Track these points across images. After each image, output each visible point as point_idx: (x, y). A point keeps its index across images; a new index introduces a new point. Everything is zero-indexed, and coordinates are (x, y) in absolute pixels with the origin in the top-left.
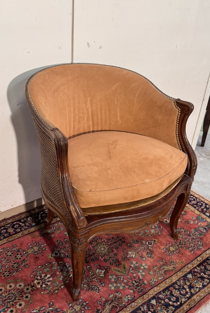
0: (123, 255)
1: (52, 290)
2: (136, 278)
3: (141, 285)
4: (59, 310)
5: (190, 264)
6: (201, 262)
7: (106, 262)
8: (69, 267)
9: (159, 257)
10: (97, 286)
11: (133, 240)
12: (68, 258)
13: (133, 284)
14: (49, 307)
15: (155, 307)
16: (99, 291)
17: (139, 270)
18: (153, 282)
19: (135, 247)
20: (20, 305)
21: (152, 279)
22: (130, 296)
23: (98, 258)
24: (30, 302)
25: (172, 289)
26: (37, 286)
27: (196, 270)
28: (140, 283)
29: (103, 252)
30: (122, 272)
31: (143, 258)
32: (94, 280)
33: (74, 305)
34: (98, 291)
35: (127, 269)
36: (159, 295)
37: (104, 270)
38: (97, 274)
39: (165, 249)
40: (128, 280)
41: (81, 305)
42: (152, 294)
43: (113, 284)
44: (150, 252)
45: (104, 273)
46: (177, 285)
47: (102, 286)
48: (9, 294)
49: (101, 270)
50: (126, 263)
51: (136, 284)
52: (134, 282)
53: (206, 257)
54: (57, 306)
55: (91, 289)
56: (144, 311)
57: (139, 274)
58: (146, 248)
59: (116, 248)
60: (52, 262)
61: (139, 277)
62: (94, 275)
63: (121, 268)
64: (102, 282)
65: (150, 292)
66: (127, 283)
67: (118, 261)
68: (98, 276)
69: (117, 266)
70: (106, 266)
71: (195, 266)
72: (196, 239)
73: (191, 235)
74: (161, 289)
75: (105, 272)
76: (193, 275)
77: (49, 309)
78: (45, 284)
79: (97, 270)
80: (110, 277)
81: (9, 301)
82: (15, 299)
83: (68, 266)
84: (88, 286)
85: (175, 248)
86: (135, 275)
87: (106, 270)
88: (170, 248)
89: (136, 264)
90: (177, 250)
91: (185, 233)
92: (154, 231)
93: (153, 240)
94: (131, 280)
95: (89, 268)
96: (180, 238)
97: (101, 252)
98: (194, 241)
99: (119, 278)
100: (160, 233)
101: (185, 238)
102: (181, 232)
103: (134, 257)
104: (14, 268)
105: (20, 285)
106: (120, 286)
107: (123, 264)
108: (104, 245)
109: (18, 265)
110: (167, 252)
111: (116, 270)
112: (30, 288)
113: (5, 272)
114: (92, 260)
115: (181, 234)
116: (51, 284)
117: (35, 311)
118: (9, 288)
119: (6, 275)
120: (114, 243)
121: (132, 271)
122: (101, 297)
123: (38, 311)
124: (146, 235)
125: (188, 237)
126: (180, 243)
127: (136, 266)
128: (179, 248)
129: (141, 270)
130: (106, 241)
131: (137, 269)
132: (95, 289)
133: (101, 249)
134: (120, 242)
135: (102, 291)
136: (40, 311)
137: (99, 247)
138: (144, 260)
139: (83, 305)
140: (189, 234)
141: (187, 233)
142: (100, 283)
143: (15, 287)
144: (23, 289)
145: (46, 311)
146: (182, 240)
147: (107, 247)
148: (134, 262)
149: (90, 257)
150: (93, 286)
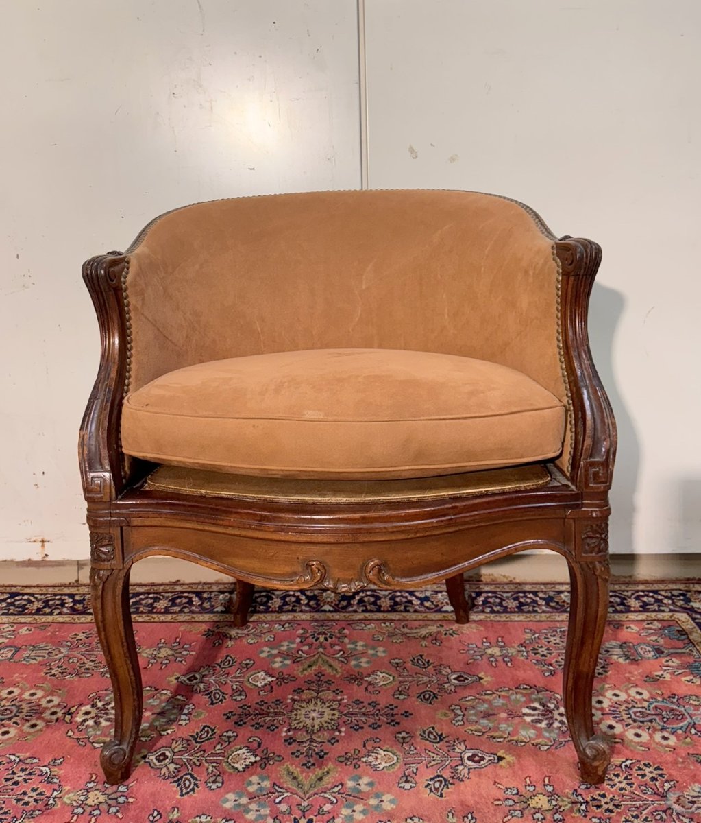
0: (355, 749)
1: (94, 738)
2: (323, 814)
4: (55, 780)
7: (287, 743)
8: (186, 714)
9: (462, 803)
10: (197, 782)
11: (431, 729)
12: (208, 697)
14: (46, 764)
16: (187, 793)
17: (356, 803)
19: (415, 748)
20: (5, 733)
23: (277, 727)
24: (29, 737)
26: (76, 717)
29: (308, 720)
30: (299, 784)
31: (407, 781)
32: (206, 765)
33: (97, 790)
34: (184, 791)
35: (323, 785)
37: (258, 758)
38: (230, 757)
39: (515, 792)
40: (295, 809)
41: (110, 799)
43: (240, 797)
44: (449, 779)
45: (250, 762)
47: (211, 787)
48: (13, 705)
49: (250, 754)
50: (339, 769)
54: (62, 772)
55: (176, 779)
57: (345, 812)
58: (447, 763)
59: (352, 727)
60: (163, 690)
61: (333, 818)
62: (219, 756)
63: (311, 775)
64: (219, 779)
66: (281, 812)
67: (322, 757)
68: (228, 762)
69: (304, 765)
70: (274, 753)
72: (678, 814)
73: (672, 797)
75: (256, 762)
77: (42, 768)
78: (95, 721)
79: (240, 749)
80: (255, 779)
82: (10, 719)
83: (186, 711)
84: (176, 771)
85: (556, 805)
86: (327, 807)
87: (264, 760)
88: (534, 796)
89: (366, 785)
90: (555, 814)
91: (651, 783)
92: (532, 736)
93: (499, 754)
94: (304, 812)
95: (229, 737)
96: (609, 787)
97: (303, 718)
98: (661, 817)
99: (274, 793)
100: (546, 747)
101: (633, 796)
102: (638, 775)
103: (381, 767)
104: (81, 667)
105: (50, 701)
106: (251, 810)
107: (326, 769)
108: (328, 707)
109: (95, 667)
110: (511, 802)
111: (290, 773)
112: (60, 715)
113: (58, 667)
114: (258, 724)
115: (629, 777)
116: (109, 726)
117: (13, 757)
118: (26, 696)
119: (53, 672)
120: (364, 714)
121: (334, 794)
122: (174, 808)
123: (17, 760)
124: (491, 734)
125: (650, 799)
126: (591, 800)
127: (359, 791)
128: (571, 810)
129: (365, 805)
130: (345, 701)
131: (354, 797)
132: (185, 784)
133: (310, 712)
134: (385, 719)
135: (195, 797)
136: (21, 763)
137: (311, 707)
138: (405, 787)
139: (114, 801)
140: (667, 792)
141: (656, 786)
142: (212, 779)
143: (39, 699)
144: (46, 709)
145: (31, 769)
146: (611, 796)
147: (333, 715)
148: (365, 780)
149: (260, 716)
150: (189, 777)
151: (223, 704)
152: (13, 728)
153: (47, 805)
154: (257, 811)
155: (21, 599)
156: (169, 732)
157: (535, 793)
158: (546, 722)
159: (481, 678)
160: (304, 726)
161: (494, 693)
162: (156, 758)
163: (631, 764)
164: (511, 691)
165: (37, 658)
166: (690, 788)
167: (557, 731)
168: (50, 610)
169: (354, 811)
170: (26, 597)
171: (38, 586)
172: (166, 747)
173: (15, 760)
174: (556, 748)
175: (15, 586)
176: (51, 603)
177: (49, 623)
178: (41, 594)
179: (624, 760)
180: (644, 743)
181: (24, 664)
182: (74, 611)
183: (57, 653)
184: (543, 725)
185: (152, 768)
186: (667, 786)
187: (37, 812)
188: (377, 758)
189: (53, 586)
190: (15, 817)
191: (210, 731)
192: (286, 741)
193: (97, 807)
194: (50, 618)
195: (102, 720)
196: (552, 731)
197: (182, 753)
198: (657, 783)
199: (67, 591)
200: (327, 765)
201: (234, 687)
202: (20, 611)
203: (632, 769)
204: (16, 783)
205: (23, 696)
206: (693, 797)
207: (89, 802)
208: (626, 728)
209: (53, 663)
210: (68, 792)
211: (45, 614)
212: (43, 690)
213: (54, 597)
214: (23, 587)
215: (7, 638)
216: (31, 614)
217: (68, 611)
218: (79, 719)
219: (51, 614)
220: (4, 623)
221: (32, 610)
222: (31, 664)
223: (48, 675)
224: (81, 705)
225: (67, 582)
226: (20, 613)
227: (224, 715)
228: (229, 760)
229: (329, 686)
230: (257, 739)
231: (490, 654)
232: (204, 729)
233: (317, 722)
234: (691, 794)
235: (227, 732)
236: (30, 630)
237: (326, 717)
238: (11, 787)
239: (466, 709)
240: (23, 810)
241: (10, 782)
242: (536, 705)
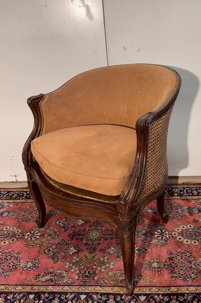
0: (105, 247)
1: (30, 244)
2: (93, 269)
3: (89, 278)
4: (18, 259)
5: (157, 288)
6: (171, 292)
8: (57, 235)
10: (59, 259)
12: (64, 229)
13: (84, 273)
14: (16, 253)
15: (80, 301)
16: (55, 263)
17: (103, 266)
18: (103, 282)
20: (5, 243)
21: (105, 278)
22: (71, 281)
23: (83, 239)
24: (11, 244)
25: (111, 297)
27: (156, 297)
28: (90, 276)
29: (92, 237)
30: (87, 259)
31: (118, 258)
32: (62, 253)
33: (30, 262)
34: (55, 262)
35: (94, 260)
36: (94, 295)
37: (76, 251)
38: (69, 250)
39: (148, 261)
40: (85, 268)
41: (34, 265)
42: (89, 290)
43: (70, 264)
45: (74, 252)
46: (119, 297)
47: (62, 260)
48: (7, 233)
49: (74, 249)
50: (99, 254)
51: (87, 274)
52: (87, 272)
53: (183, 292)
54: (21, 256)
55: (53, 258)
56: (68, 298)
57: (99, 268)
59: (105, 239)
60: (51, 227)
61: (96, 271)
62: (66, 250)
63: (91, 256)
64: (65, 258)
65: (90, 287)
66: (81, 269)
67: (95, 250)
68: (68, 252)
69: (89, 253)
70: (81, 249)
71: (160, 292)
72: (193, 269)
73: (193, 263)
74: (103, 291)
75: (76, 252)
76: (147, 299)
77: (15, 255)
78: (31, 238)
79: (72, 247)
80: (75, 258)
81: (3, 237)
82: (6, 238)
84: (53, 255)
85: (159, 266)
86: (94, 267)
87: (78, 251)
88: (154, 263)
89: (106, 259)
90: (159, 269)
91: (188, 258)
92: (156, 242)
93: (146, 248)
94: (88, 269)
95: (69, 243)
96: (175, 259)
97: (91, 236)
98: (188, 270)
99: (80, 262)
100: (160, 246)
101: (182, 262)
102: (185, 255)
103: (111, 253)
104: (27, 219)
105: (18, 231)
106: (73, 268)
107: (96, 254)
108: (99, 232)
109: (31, 219)
110: (147, 265)
111: (85, 256)
112: (20, 236)
113: (21, 219)
114: (77, 238)
115: (182, 256)
116: (34, 240)
117: (7, 251)
118: (11, 229)
119: (19, 221)
120: (109, 234)
121: (97, 263)
122: (51, 268)
123: (8, 252)
124: (144, 241)
125: (186, 264)
126: (169, 264)
127: (104, 261)
128: (163, 268)
129: (105, 266)
130: (104, 230)
131: (102, 263)
132: (55, 260)
133: (93, 234)
134: (114, 236)
135: (58, 264)
136: (9, 253)
137: (94, 232)
138: (117, 260)
139: (35, 266)
140: (192, 261)
141: (189, 259)
142: (63, 258)
143: (15, 230)
144: (17, 234)
145: (12, 255)
146: (176, 263)
147: (100, 235)
148: (106, 258)
149: (78, 236)
150: (56, 257)
151: (68, 231)
152: (7, 241)
153: (16, 267)
154: (75, 268)
155: (11, 194)
156: (52, 241)
157: (154, 262)
158: (161, 237)
159: (144, 221)
160: (91, 239)
161: (147, 226)
162: (47, 251)
163: (183, 252)
164: (153, 226)
165: (15, 216)
166: (199, 260)
167: (164, 240)
168: (19, 198)
169: (102, 268)
170: (12, 193)
171: (16, 189)
172: (50, 247)
173: (7, 252)
174: (163, 246)
175: (9, 189)
176: (20, 195)
177: (19, 202)
178: (17, 192)
179: (182, 250)
180: (189, 244)
181: (11, 218)
182: (26, 198)
183: (21, 214)
184: (160, 238)
185: (46, 254)
186: (192, 259)
187: (13, 270)
188: (110, 250)
189: (20, 188)
190: (7, 271)
191: (64, 241)
192: (85, 244)
193: (30, 268)
194: (19, 201)
195: (33, 238)
196: (162, 240)
197: (55, 249)
198: (190, 258)
199: (25, 190)
200: (96, 252)
201: (72, 225)
202: (10, 198)
203: (183, 253)
204: (7, 260)
205: (10, 230)
206: (199, 263)
207: (28, 266)
208: (184, 239)
209: (19, 217)
210: (22, 263)
211: (18, 199)
212: (16, 227)
213: (20, 193)
214: (11, 189)
215: (6, 208)
216: (14, 199)
217: (25, 198)
218: (26, 238)
219: (19, 199)
220: (6, 203)
221: (14, 198)
222: (13, 218)
223: (18, 222)
224: (27, 232)
225: (25, 187)
226: (10, 199)
227: (68, 235)
228: (68, 251)
229: (100, 224)
230: (77, 244)
231: (148, 212)
232: (62, 240)
233: (95, 237)
234: (199, 262)
235: (68, 241)
236: (13, 205)
237: (98, 236)
238: (6, 261)
239: (138, 232)
240: (9, 269)
241: (6, 260)
242: (159, 231)
